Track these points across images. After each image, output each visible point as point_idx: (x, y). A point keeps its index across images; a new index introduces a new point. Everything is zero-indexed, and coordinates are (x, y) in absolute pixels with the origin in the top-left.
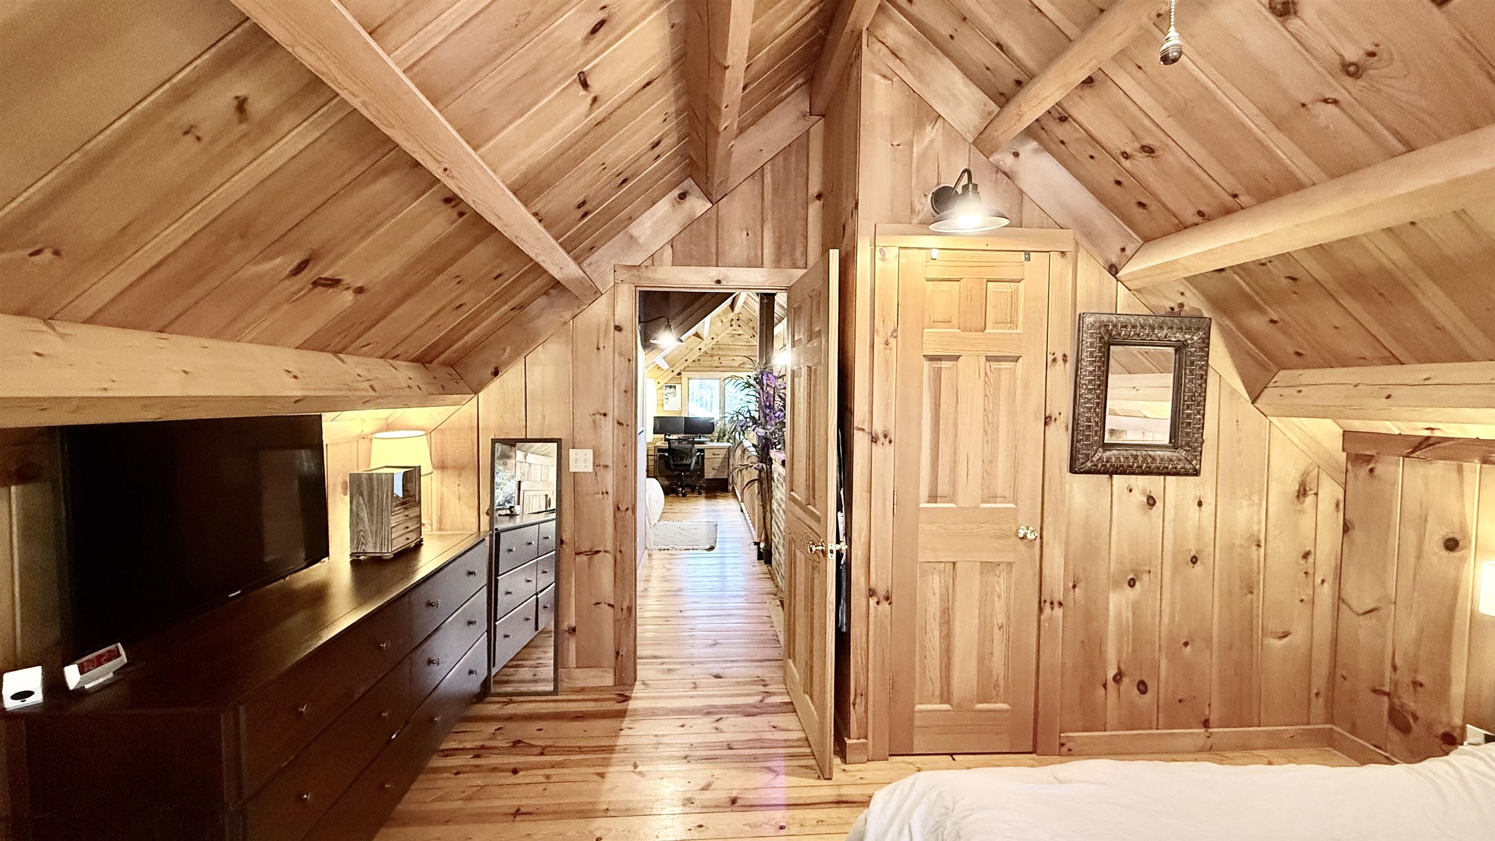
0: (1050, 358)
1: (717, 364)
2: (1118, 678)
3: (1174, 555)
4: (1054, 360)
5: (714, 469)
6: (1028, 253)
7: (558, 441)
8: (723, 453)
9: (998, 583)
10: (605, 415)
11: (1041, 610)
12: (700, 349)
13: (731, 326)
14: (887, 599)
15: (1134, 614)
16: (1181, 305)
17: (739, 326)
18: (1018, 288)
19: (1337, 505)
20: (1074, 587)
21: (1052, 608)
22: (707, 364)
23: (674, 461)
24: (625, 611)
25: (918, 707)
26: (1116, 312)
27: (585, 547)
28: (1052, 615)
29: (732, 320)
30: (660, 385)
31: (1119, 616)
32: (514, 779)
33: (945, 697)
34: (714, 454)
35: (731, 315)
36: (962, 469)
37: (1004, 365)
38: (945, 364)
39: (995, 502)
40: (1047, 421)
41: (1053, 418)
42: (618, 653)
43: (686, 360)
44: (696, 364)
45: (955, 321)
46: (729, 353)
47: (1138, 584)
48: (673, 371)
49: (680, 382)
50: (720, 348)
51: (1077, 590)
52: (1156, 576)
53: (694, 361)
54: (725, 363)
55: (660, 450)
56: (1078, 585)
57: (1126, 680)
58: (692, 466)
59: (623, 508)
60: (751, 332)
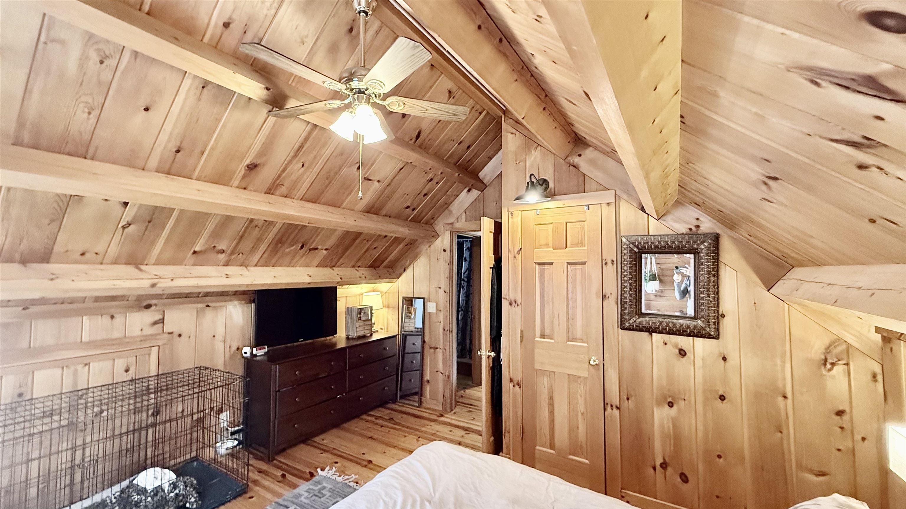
0: (604, 263)
2: (664, 465)
3: (704, 391)
4: (606, 264)
6: (588, 206)
7: (424, 298)
9: (580, 388)
10: (440, 288)
11: (605, 409)
14: (518, 385)
15: (674, 425)
16: (698, 227)
18: (584, 224)
19: (874, 376)
20: (628, 399)
21: (612, 409)
24: (447, 377)
25: (538, 448)
26: (649, 233)
27: (433, 346)
28: (612, 414)
31: (662, 426)
32: (381, 429)
33: (552, 447)
36: (556, 322)
37: (578, 267)
38: (546, 267)
39: (577, 342)
40: (604, 297)
41: (607, 296)
42: (444, 395)
45: (551, 244)
47: (675, 406)
51: (630, 401)
52: (690, 403)
56: (630, 398)
57: (670, 470)
59: (446, 330)
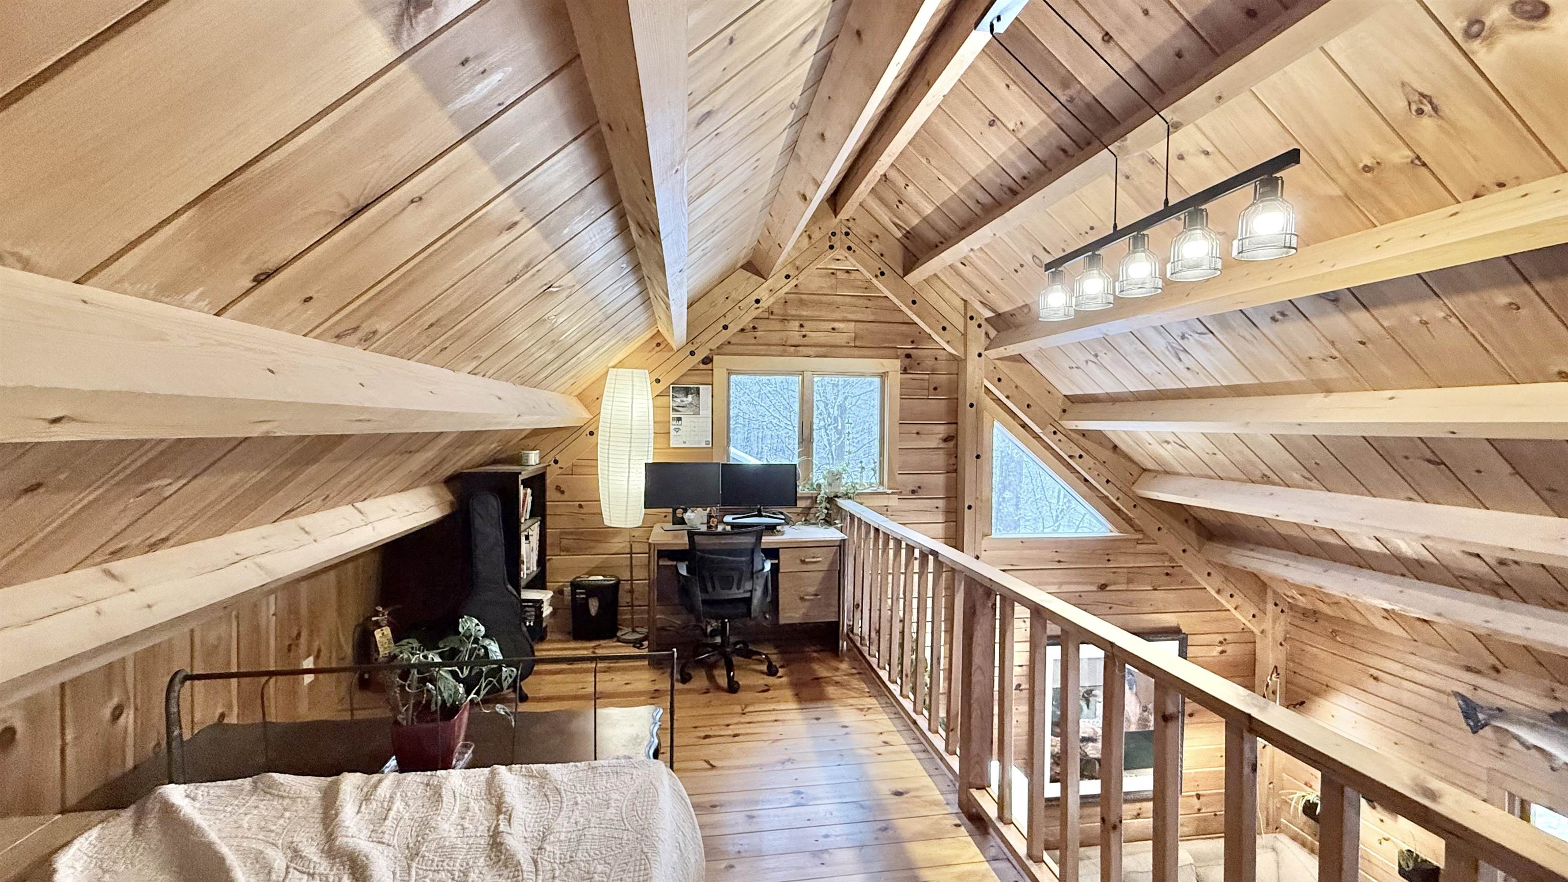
1: (795, 338)
5: (802, 599)
8: (823, 559)
12: (757, 301)
13: (831, 247)
17: (849, 248)
22: (776, 337)
23: (704, 590)
29: (834, 234)
30: (661, 387)
34: (803, 562)
35: (833, 223)
43: (725, 327)
44: (749, 337)
46: (824, 314)
48: (692, 353)
49: (709, 380)
50: (802, 303)
53: (742, 330)
54: (814, 337)
55: (664, 554)
58: (755, 601)
60: (877, 264)
